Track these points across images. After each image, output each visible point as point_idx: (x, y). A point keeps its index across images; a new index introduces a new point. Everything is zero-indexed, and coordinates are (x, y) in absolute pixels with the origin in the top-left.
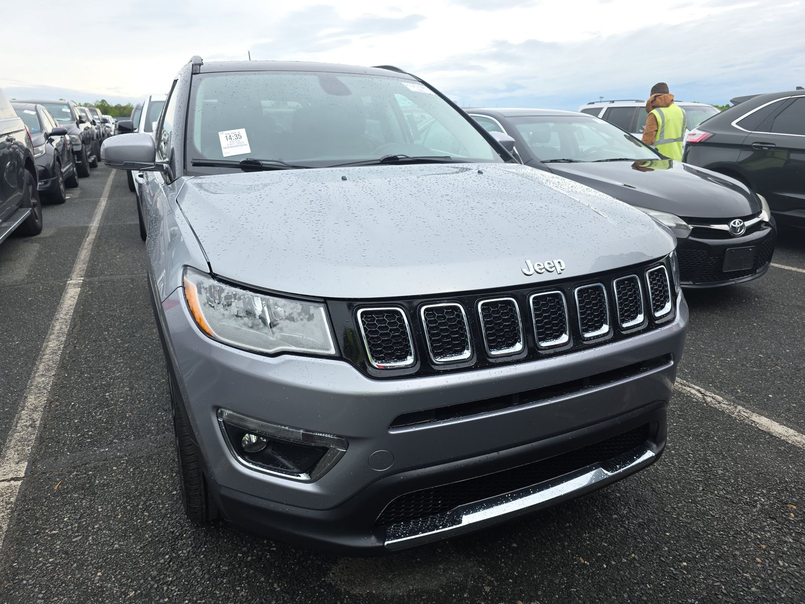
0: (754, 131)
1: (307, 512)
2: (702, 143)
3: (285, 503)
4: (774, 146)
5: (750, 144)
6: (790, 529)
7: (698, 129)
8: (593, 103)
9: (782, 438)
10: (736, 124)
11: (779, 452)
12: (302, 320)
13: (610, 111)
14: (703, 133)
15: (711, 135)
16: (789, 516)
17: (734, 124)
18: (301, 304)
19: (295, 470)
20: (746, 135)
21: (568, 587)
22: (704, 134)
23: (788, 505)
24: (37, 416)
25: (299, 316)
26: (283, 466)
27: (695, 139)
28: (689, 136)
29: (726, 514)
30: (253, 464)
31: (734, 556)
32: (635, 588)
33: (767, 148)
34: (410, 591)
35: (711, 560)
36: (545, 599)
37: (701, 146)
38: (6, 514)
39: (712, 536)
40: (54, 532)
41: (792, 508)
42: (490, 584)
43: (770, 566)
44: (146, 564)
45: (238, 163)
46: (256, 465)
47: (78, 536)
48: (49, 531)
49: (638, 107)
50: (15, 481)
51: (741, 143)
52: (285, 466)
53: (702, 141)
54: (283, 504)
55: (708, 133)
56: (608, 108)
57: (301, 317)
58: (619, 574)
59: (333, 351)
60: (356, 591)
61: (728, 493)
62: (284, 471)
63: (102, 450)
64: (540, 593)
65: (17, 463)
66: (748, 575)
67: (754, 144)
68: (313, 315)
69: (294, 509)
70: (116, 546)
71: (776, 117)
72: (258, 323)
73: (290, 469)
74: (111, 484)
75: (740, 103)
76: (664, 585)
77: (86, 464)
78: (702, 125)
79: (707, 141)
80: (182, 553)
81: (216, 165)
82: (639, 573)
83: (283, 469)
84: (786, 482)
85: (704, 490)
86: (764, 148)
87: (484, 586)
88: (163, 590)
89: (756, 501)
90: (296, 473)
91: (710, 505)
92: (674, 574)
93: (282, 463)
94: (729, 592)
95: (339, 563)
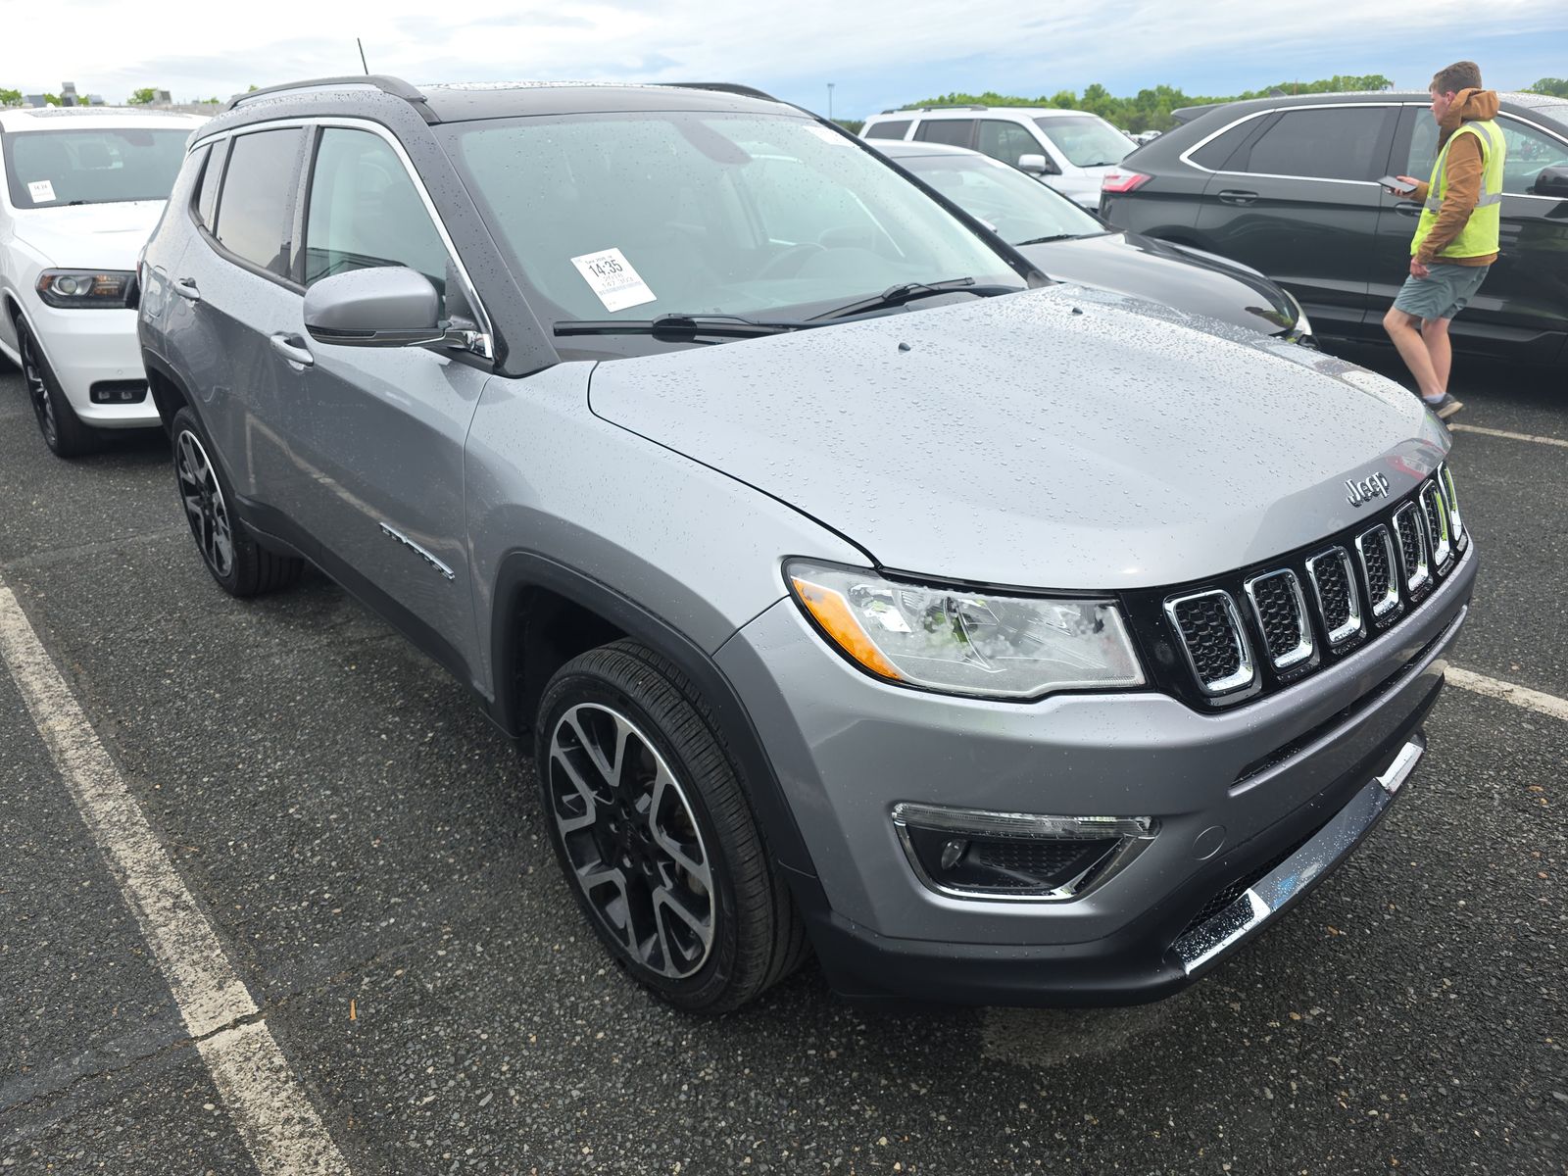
0: (1220, 170)
1: (1063, 949)
2: (1135, 192)
3: (1024, 943)
4: (1255, 196)
5: (1216, 194)
6: (1552, 822)
7: (1123, 167)
8: (891, 112)
9: (1467, 688)
10: (1189, 157)
11: (1476, 710)
12: (1083, 632)
13: (927, 126)
14: (1132, 174)
15: (1148, 178)
16: (1540, 803)
17: (1184, 158)
18: (1078, 605)
19: (1043, 885)
20: (1208, 178)
21: (1343, 977)
22: (1135, 177)
23: (1531, 788)
24: (172, 882)
25: (1078, 627)
26: (1017, 882)
27: (1119, 185)
28: (1106, 181)
29: (1465, 818)
30: (961, 889)
31: (1511, 876)
32: (1426, 953)
33: (1244, 201)
34: (1130, 1040)
35: (1489, 889)
36: (1324, 1000)
37: (1131, 197)
38: (290, 1092)
39: (1468, 853)
40: (426, 1100)
41: (1537, 790)
42: (1235, 998)
43: (1559, 880)
44: (657, 1109)
45: (650, 325)
46: (966, 890)
47: (486, 1093)
48: (416, 1100)
49: (977, 120)
50: (248, 1023)
51: (1200, 193)
52: (1021, 882)
53: (1134, 189)
54: (1022, 945)
55: (1142, 175)
56: (922, 122)
57: (1082, 628)
58: (1393, 939)
59: (1139, 678)
60: (1048, 1061)
61: (1448, 785)
62: (1023, 890)
63: (384, 924)
64: (1311, 994)
65: (220, 988)
66: (1544, 899)
67: (1222, 194)
68: (1101, 621)
69: (1038, 949)
70: (575, 1093)
71: (1253, 146)
72: (1004, 648)
73: (1032, 885)
74: (461, 983)
75: (1189, 121)
76: (1458, 939)
77: (373, 958)
78: (1129, 159)
79: (1142, 190)
80: (707, 1074)
81: (606, 331)
82: (1417, 930)
83: (1020, 888)
84: (1510, 753)
85: (1415, 787)
86: (1238, 200)
87: (1228, 1004)
88: (727, 1146)
89: (1489, 790)
90: (1045, 890)
91: (1439, 808)
92: (1459, 921)
93: (1012, 878)
94: (1539, 929)
95: (986, 1023)
